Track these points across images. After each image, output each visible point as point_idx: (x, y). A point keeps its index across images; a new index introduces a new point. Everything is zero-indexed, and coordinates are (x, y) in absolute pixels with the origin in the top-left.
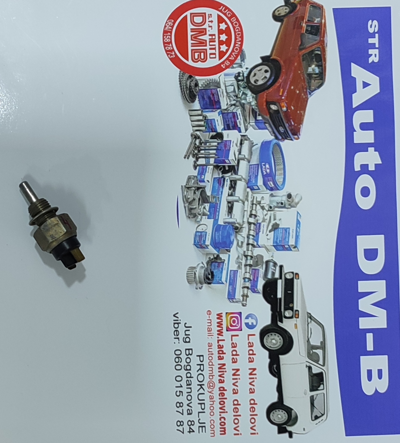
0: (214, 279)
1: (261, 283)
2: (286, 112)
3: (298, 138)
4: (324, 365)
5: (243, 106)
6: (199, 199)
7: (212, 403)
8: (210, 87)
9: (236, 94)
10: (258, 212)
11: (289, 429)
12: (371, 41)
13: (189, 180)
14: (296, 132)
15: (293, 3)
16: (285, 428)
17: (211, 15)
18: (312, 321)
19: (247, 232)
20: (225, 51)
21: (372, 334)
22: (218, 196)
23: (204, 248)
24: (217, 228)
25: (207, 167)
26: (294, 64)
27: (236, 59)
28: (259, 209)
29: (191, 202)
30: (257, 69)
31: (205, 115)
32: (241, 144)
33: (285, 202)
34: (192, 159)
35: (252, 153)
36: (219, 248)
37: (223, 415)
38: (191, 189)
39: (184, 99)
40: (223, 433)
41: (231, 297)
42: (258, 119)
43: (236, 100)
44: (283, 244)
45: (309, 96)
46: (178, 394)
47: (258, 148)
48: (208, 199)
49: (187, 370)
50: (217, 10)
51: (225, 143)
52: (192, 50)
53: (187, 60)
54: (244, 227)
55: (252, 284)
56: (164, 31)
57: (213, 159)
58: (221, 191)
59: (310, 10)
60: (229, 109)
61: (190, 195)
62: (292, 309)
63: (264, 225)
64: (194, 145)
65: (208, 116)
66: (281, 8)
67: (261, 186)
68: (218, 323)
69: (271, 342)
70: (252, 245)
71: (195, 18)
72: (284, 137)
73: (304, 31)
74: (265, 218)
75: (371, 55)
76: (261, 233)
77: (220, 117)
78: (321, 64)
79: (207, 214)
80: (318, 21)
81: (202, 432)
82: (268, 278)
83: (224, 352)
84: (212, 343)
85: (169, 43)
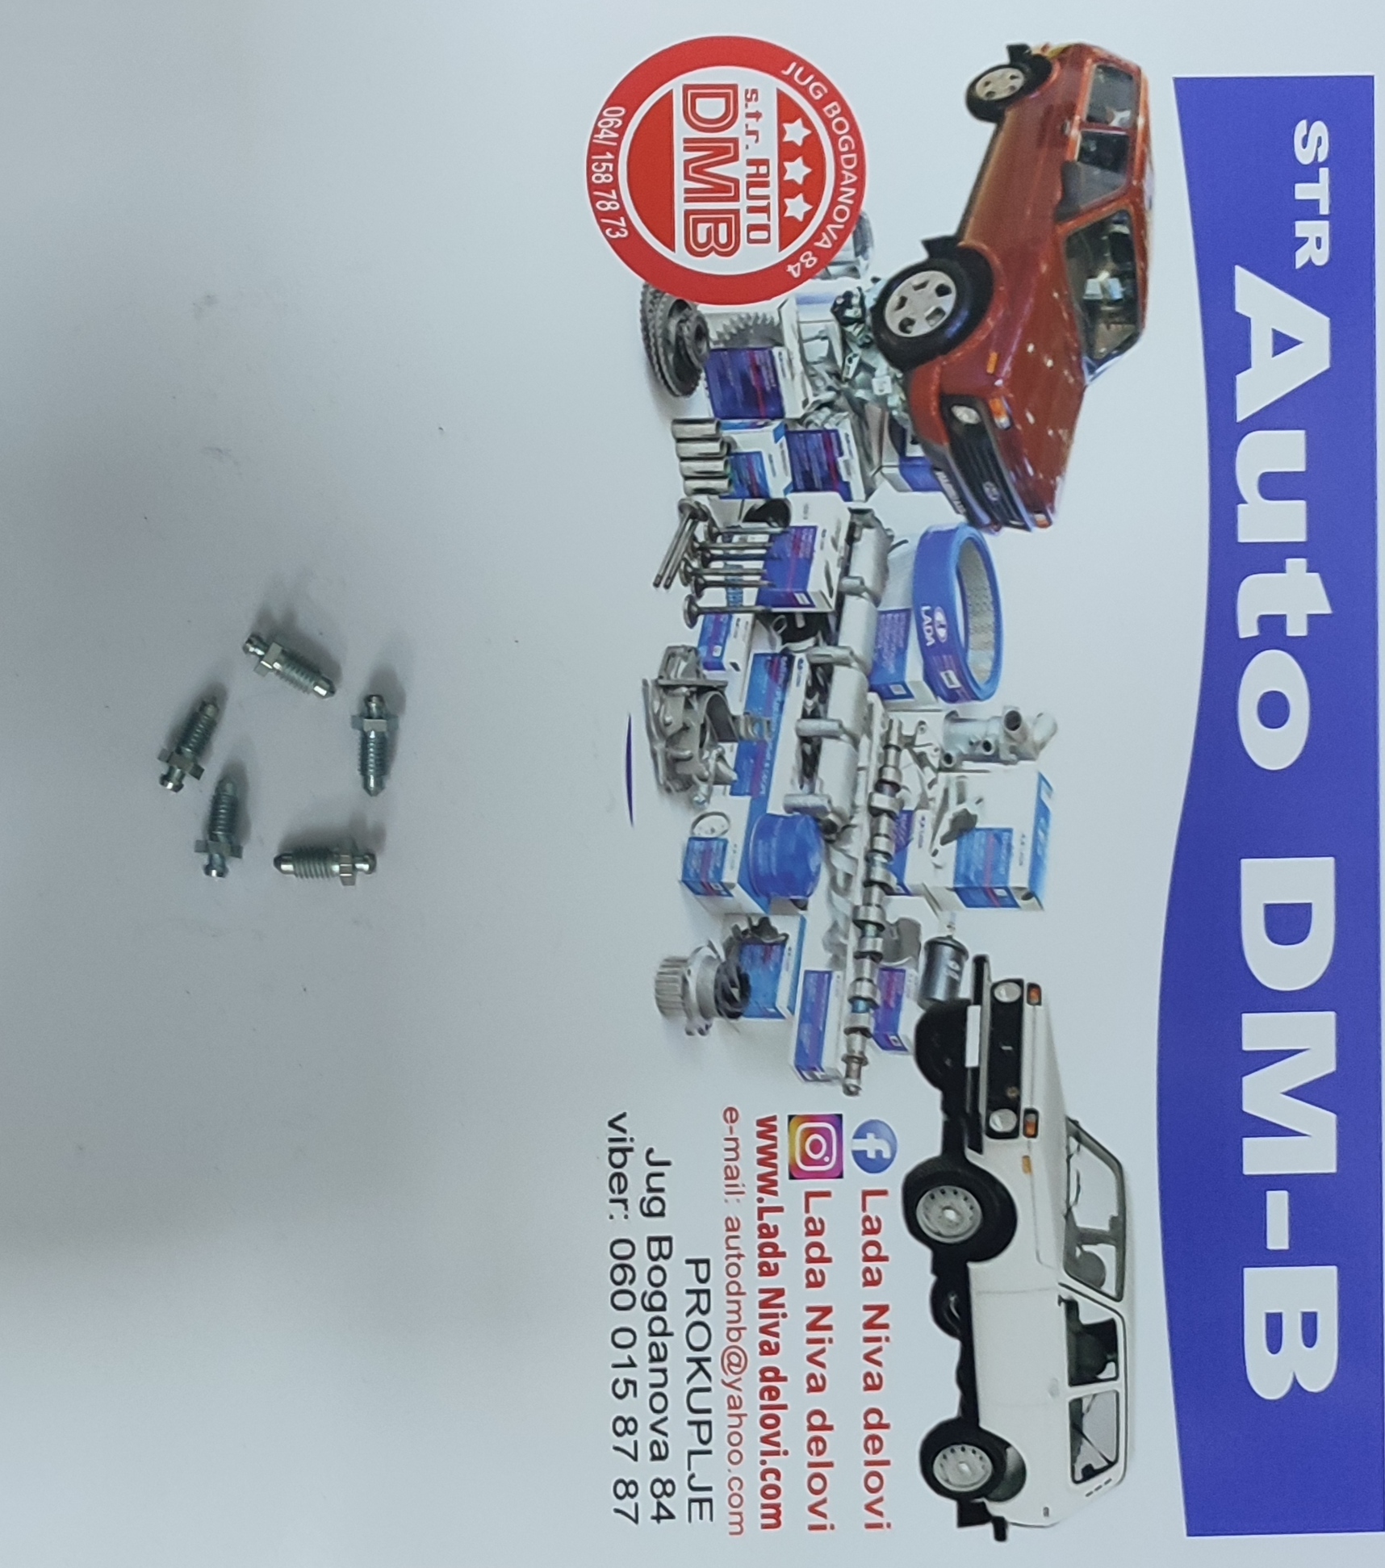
0: (751, 1000)
1: (910, 1015)
2: (1008, 428)
3: (1049, 523)
4: (1118, 1298)
5: (858, 407)
6: (703, 727)
7: (736, 1421)
8: (746, 342)
9: (837, 366)
10: (904, 772)
11: (995, 1509)
12: (1303, 191)
13: (670, 661)
14: (1040, 502)
15: (1038, 57)
16: (983, 1504)
17: (754, 91)
18: (1083, 1148)
19: (865, 842)
20: (800, 218)
21: (1284, 1194)
22: (768, 719)
23: (719, 894)
24: (762, 825)
25: (730, 618)
26: (1037, 265)
27: (838, 245)
28: (909, 765)
30: (910, 283)
31: (727, 440)
32: (851, 539)
33: (997, 742)
34: (681, 591)
35: (886, 570)
36: (768, 896)
37: (773, 1463)
38: (677, 691)
39: (657, 381)
40: (772, 1521)
41: (808, 1062)
42: (909, 454)
43: (837, 388)
44: (986, 885)
45: (1088, 377)
46: (621, 1389)
47: (903, 557)
48: (734, 728)
49: (652, 1309)
50: (776, 74)
51: (795, 537)
52: (688, 213)
53: (671, 247)
54: (854, 826)
55: (880, 1019)
56: (592, 145)
57: (755, 591)
58: (779, 699)
59: (1096, 81)
60: (810, 417)
61: (673, 714)
62: (1014, 1106)
63: (923, 819)
64: (687, 541)
65: (739, 444)
66: (1000, 72)
67: (913, 683)
68: (761, 1150)
69: (941, 1217)
70: (882, 885)
71: (699, 101)
72: (998, 518)
73: (1072, 154)
74: (930, 793)
75: (1304, 241)
76: (912, 848)
77: (781, 445)
78: (1129, 269)
79: (730, 778)
80: (1122, 119)
81: (701, 1517)
82: (935, 1000)
83: (780, 1250)
84: (737, 1220)
85: (606, 188)
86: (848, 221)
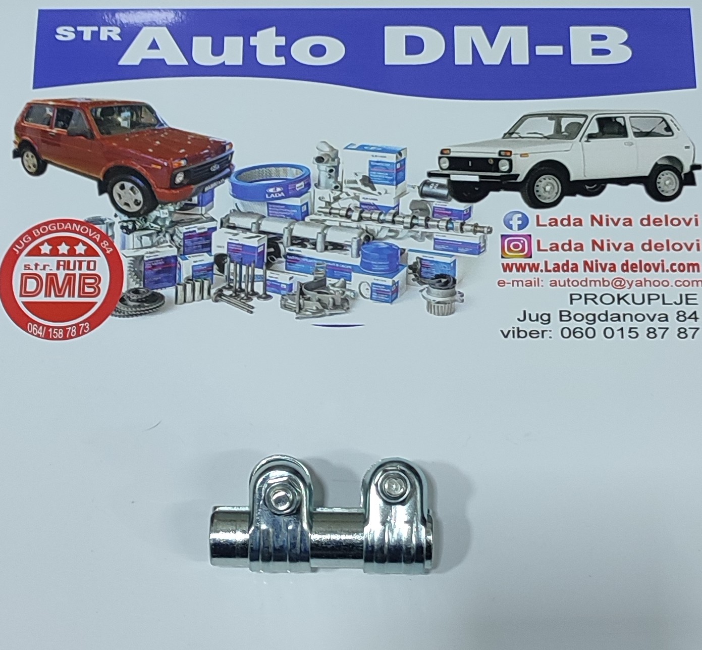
0: (447, 274)
1: (455, 205)
2: (186, 160)
3: (231, 144)
4: (586, 117)
5: (174, 223)
6: (319, 293)
7: (648, 283)
8: (141, 271)
9: (154, 232)
10: (342, 206)
11: (687, 169)
12: (87, 37)
14: (221, 147)
15: (19, 145)
16: (685, 174)
17: (25, 266)
18: (517, 131)
19: (374, 223)
20: (85, 247)
22: (316, 264)
23: (397, 287)
24: (365, 268)
25: (268, 280)
26: (114, 147)
27: (99, 232)
28: (339, 204)
29: (324, 305)
30: (118, 201)
31: (186, 280)
32: (234, 228)
33: (329, 167)
34: (255, 302)
35: (249, 212)
36: (398, 266)
37: (667, 267)
38: (302, 304)
39: (157, 310)
40: (696, 267)
41: (477, 250)
42: (196, 202)
43: (165, 232)
44: (395, 172)
45: (165, 126)
46: (634, 335)
47: (243, 205)
48: (320, 279)
49: (594, 320)
50: (18, 256)
51: (232, 251)
52: (80, 296)
53: (94, 304)
54: (367, 228)
55: (456, 218)
56: (45, 338)
57: (256, 270)
58: (306, 260)
59: (32, 122)
60: (177, 245)
61: (313, 306)
62: (497, 161)
63: (364, 198)
64: (231, 299)
65: (187, 276)
66: (25, 162)
67: (301, 201)
68: (518, 270)
69: (549, 192)
70: (394, 216)
71: (28, 290)
72: (227, 165)
73: (65, 132)
74: (352, 195)
75: (109, 37)
76: (376, 203)
77: (189, 257)
78: (117, 109)
79: (343, 281)
80: (50, 111)
81: (695, 299)
82: (448, 195)
83: (565, 262)
84: (551, 281)
85: (65, 331)
86: (88, 227)
